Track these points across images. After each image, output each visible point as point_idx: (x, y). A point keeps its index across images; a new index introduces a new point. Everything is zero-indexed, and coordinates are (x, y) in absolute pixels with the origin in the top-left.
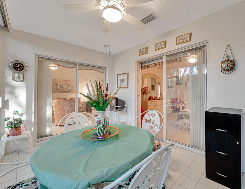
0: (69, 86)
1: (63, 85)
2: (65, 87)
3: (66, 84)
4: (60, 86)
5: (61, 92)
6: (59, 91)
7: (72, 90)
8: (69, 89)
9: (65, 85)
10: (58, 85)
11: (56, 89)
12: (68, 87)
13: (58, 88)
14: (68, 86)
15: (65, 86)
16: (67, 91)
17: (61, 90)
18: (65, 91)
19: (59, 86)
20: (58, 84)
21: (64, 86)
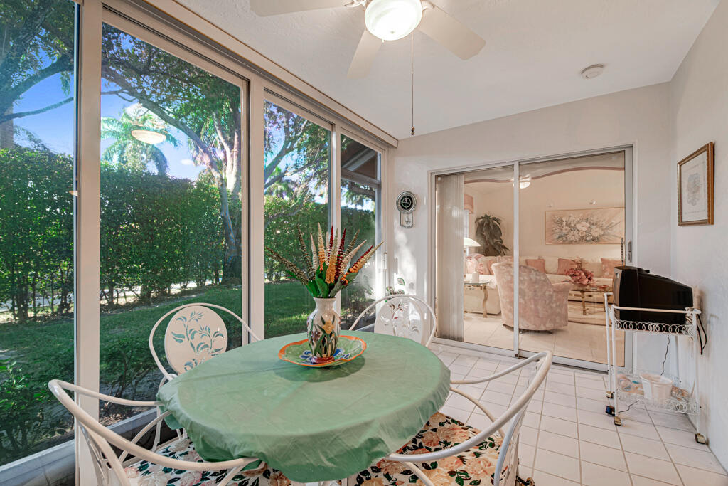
0: (596, 224)
1: (578, 222)
2: (584, 229)
3: (587, 219)
4: (568, 225)
5: (571, 242)
6: (565, 239)
7: (606, 237)
8: (596, 232)
9: (584, 223)
10: (565, 224)
11: (557, 236)
12: (592, 227)
13: (565, 232)
14: (593, 224)
15: (583, 227)
16: (588, 239)
17: (570, 237)
18: (583, 240)
19: (567, 228)
20: (562, 221)
21: (579, 226)
